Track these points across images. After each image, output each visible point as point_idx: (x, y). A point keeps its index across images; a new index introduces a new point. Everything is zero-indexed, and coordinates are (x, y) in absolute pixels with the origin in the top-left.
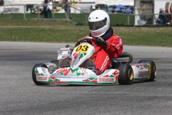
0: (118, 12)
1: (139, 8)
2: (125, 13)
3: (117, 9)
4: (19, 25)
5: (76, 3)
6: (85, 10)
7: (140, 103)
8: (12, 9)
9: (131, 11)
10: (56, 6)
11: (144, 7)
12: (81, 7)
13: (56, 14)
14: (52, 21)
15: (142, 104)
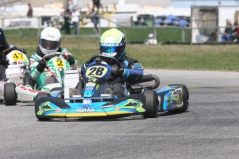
0: (169, 24)
1: (198, 18)
2: (178, 25)
3: (167, 21)
4: (31, 44)
5: (111, 13)
6: (123, 23)
7: (198, 147)
8: (21, 22)
9: (186, 23)
10: (83, 17)
11: (205, 17)
12: (117, 19)
13: (82, 28)
14: (77, 38)
15: (201, 149)
